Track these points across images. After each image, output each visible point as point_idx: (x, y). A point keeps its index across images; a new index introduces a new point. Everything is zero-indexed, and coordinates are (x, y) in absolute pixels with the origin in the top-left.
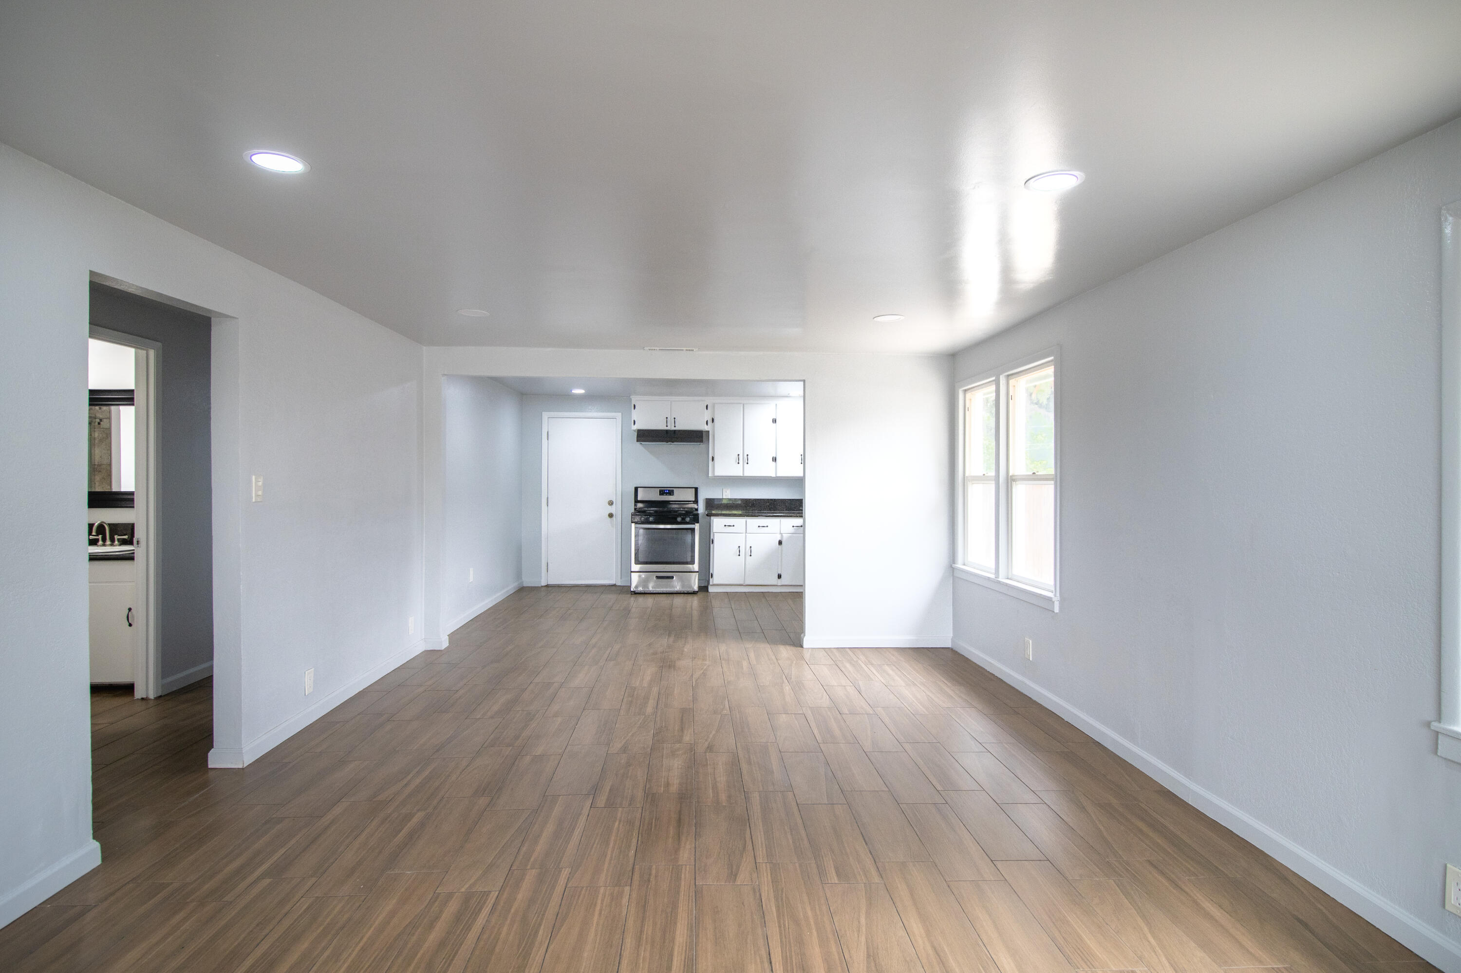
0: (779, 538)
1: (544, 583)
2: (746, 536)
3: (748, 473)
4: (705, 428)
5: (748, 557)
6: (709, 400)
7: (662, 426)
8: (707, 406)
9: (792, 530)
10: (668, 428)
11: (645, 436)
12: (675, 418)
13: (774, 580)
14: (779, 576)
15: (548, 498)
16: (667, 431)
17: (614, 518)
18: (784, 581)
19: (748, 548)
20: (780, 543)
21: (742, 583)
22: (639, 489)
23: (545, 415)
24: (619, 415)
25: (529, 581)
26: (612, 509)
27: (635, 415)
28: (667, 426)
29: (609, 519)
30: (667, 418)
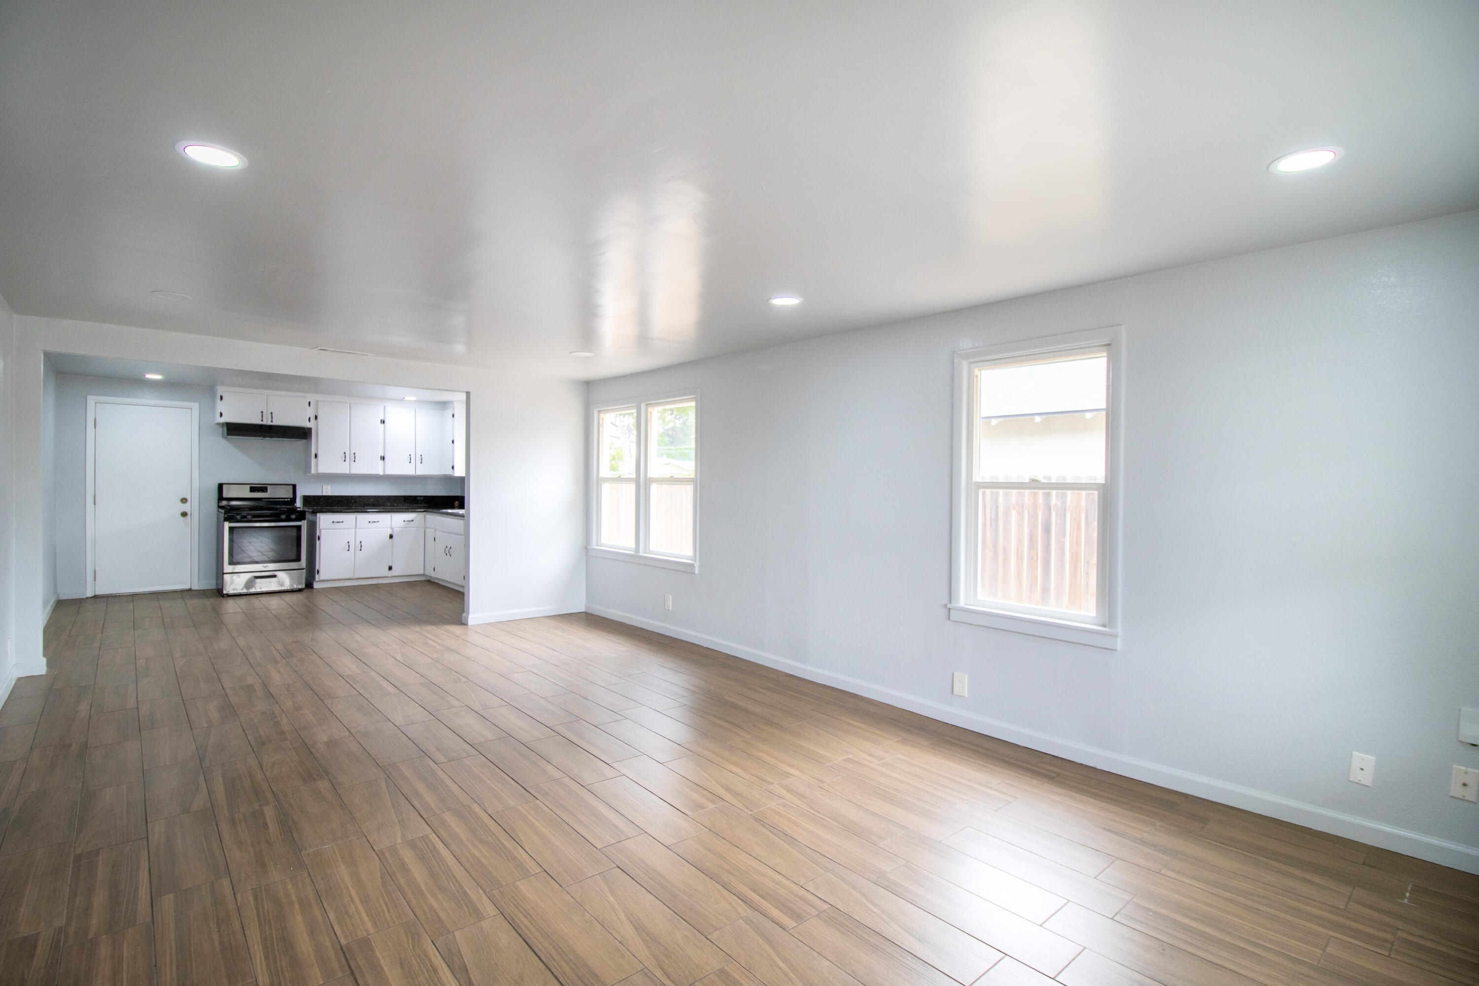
0: (390, 532)
1: (89, 594)
2: (355, 531)
3: (354, 471)
4: (308, 425)
5: (358, 552)
6: (311, 397)
7: (256, 420)
8: (309, 403)
9: (403, 524)
10: (264, 423)
11: (235, 430)
12: (272, 413)
13: (386, 572)
14: (390, 568)
15: (95, 496)
16: (261, 426)
17: (189, 517)
18: (395, 572)
19: (358, 542)
20: (391, 537)
21: (351, 576)
22: (224, 486)
23: (91, 400)
24: (195, 406)
25: (68, 593)
26: (186, 508)
27: (221, 406)
28: (262, 421)
29: (182, 518)
30: (262, 412)
